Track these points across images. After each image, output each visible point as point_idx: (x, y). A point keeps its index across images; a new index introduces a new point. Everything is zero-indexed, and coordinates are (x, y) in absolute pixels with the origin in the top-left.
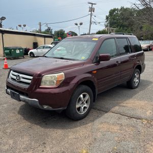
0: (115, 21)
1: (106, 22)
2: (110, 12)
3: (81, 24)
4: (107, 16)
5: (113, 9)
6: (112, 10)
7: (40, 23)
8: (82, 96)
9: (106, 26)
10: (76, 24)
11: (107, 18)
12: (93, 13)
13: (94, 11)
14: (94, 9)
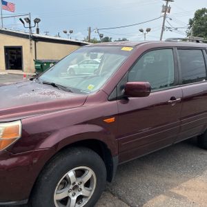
0: (203, 27)
1: (189, 28)
2: (196, 14)
3: (148, 30)
4: (190, 20)
5: (201, 9)
6: (199, 11)
7: (90, 28)
8: (71, 174)
9: (189, 34)
10: (142, 31)
11: (191, 22)
12: (167, 13)
13: (169, 12)
14: (170, 8)
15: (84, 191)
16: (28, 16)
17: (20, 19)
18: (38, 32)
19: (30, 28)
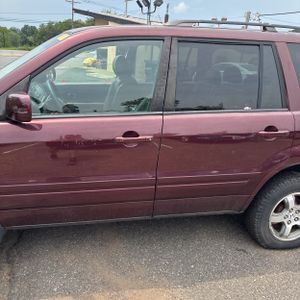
17: (138, 2)
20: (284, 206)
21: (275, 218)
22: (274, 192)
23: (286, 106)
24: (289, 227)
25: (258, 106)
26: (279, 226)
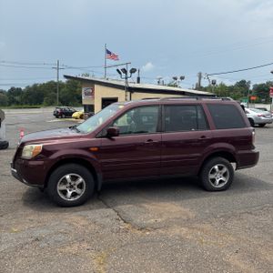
7: (200, 74)
8: (68, 177)
15: (78, 191)
16: (124, 67)
17: (118, 70)
18: (138, 82)
19: (126, 78)
20: (214, 171)
21: (211, 176)
22: (209, 164)
23: (208, 128)
24: (218, 181)
25: (197, 128)
26: (214, 180)
